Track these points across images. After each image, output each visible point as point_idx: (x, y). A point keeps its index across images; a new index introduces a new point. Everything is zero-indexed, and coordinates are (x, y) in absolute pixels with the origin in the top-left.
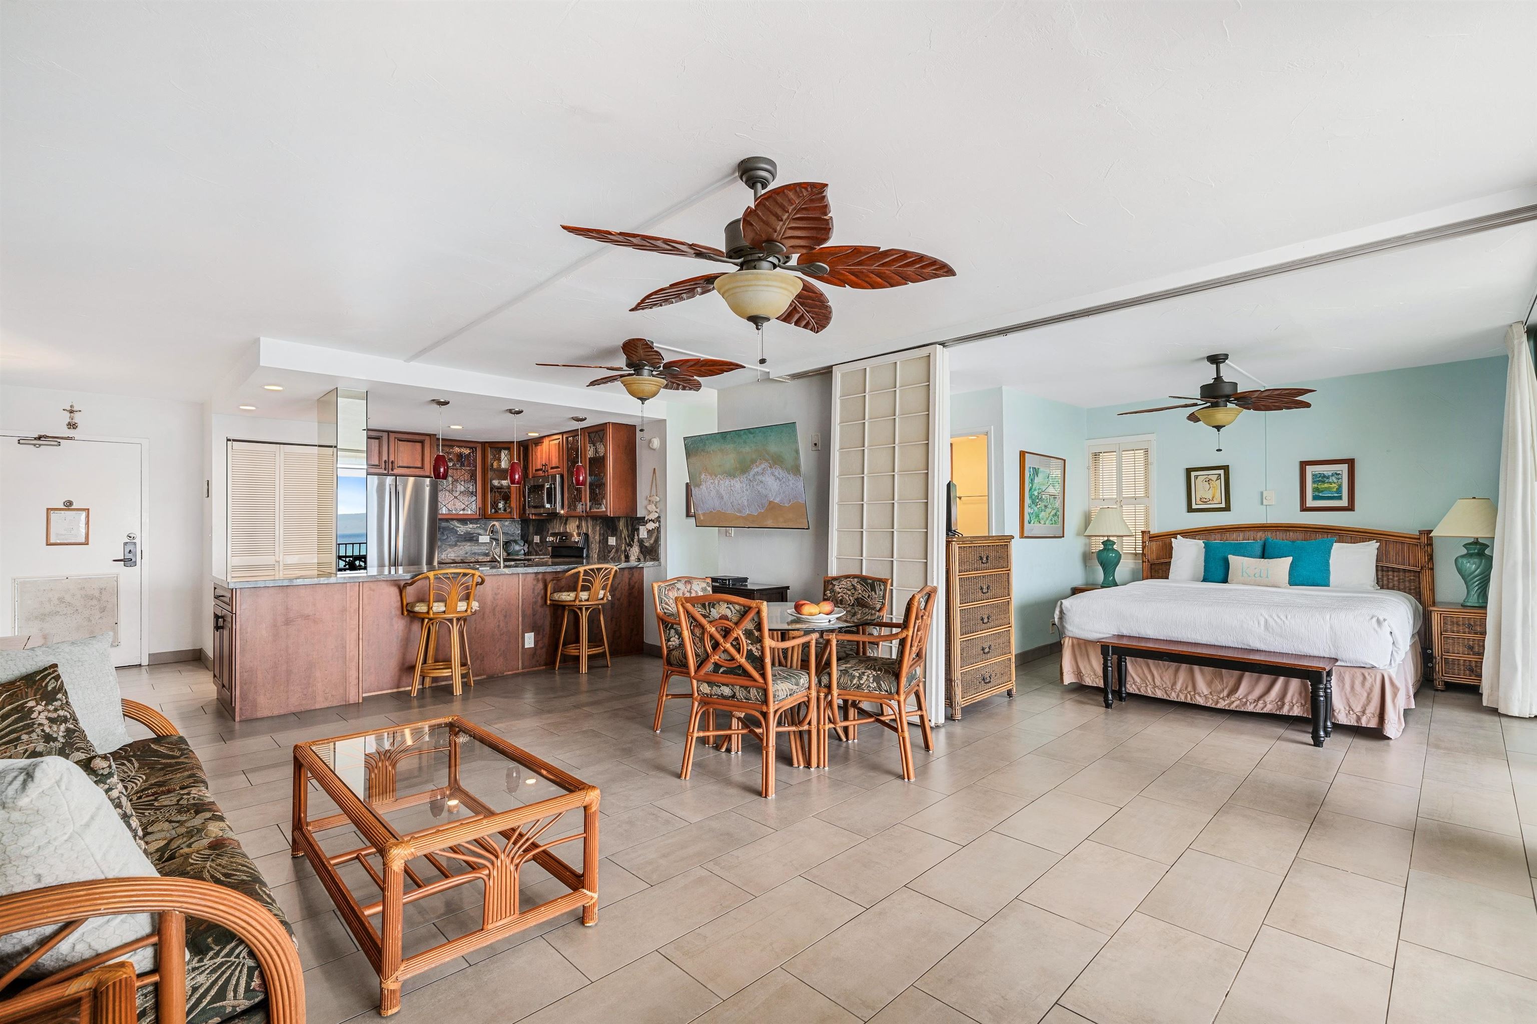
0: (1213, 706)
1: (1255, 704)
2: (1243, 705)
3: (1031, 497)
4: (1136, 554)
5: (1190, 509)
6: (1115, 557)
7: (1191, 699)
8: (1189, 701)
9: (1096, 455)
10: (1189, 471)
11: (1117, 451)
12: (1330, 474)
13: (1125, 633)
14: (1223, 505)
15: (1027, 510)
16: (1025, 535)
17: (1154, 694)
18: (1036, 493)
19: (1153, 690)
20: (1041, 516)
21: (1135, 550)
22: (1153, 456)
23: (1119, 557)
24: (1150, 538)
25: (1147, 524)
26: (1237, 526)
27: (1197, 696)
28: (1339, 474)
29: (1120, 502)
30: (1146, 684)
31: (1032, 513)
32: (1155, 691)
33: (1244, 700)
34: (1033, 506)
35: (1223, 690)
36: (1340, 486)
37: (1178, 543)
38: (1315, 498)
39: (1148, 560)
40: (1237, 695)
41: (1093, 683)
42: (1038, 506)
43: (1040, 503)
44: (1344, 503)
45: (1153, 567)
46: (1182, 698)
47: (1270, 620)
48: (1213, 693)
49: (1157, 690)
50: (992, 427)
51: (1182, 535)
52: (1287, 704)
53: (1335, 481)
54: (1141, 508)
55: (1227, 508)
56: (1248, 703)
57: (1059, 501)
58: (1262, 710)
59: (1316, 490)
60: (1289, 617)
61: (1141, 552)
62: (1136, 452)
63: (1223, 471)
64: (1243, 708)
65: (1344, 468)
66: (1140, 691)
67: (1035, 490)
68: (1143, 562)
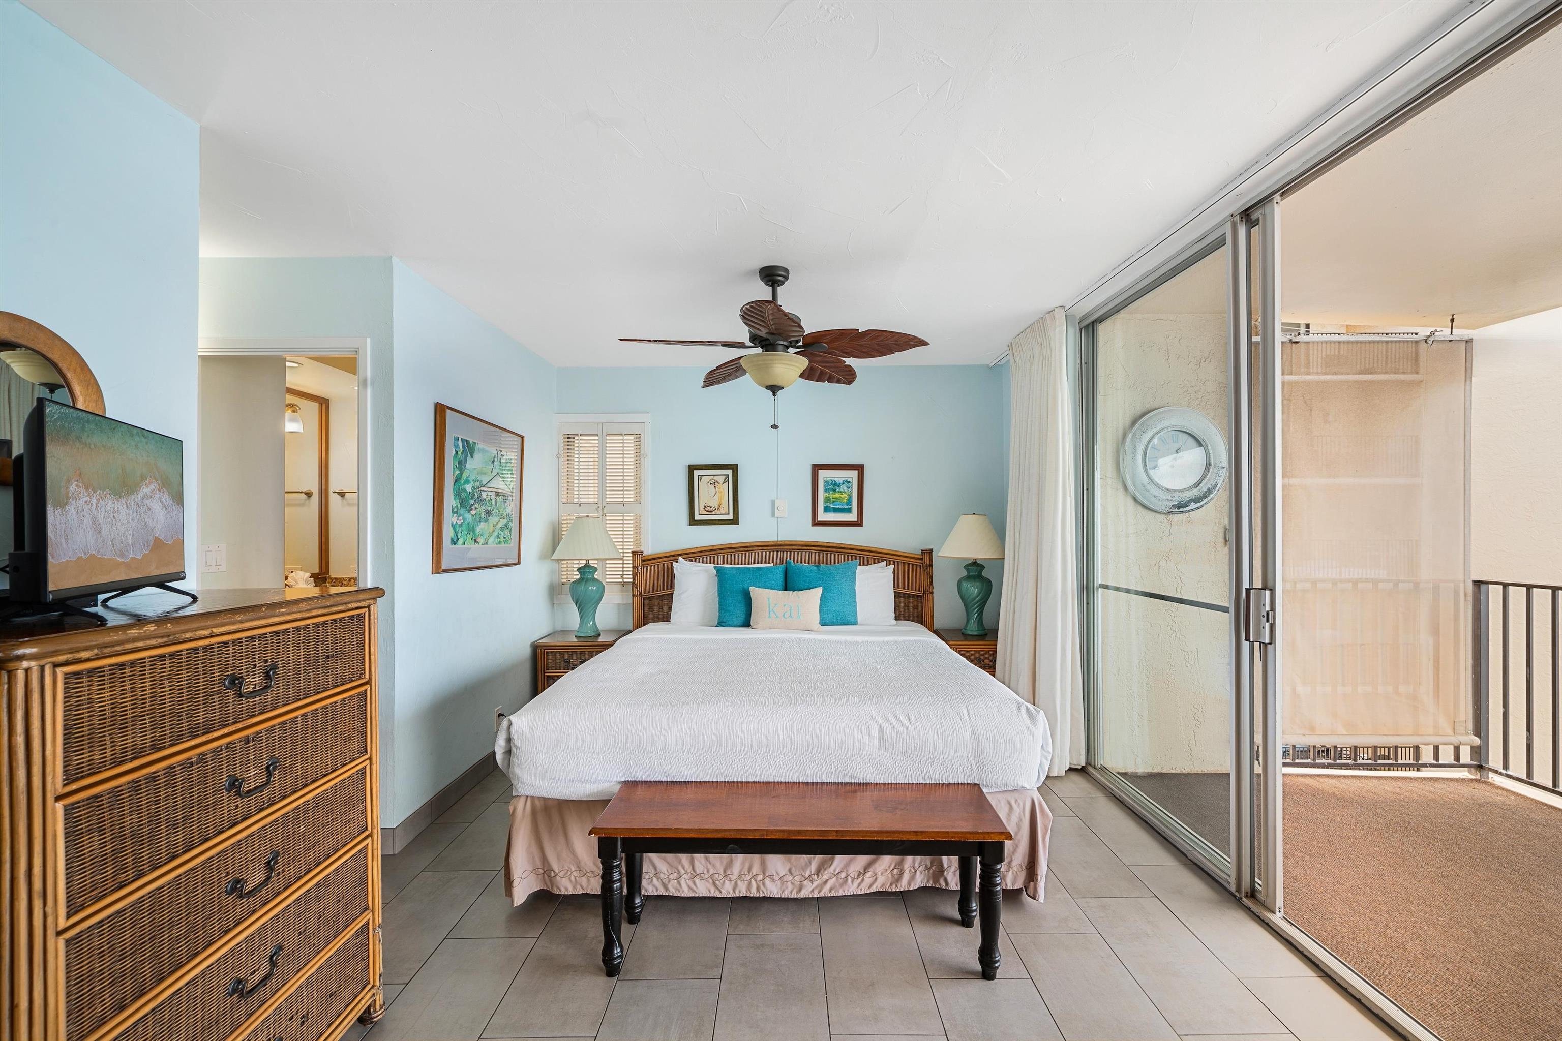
0: (794, 895)
1: (860, 880)
2: (842, 885)
3: (457, 494)
4: (624, 584)
5: (693, 522)
6: (597, 590)
7: (758, 889)
8: (754, 893)
9: (569, 438)
10: (692, 468)
11: (600, 434)
12: (841, 482)
13: (641, 777)
14: (730, 517)
15: (449, 518)
16: (444, 567)
17: (694, 891)
18: (469, 488)
19: (690, 883)
20: (478, 530)
21: (623, 578)
22: (647, 442)
23: (602, 589)
24: (643, 561)
25: (638, 541)
26: (748, 545)
27: (767, 881)
28: (850, 482)
29: (602, 508)
30: (679, 872)
31: (461, 525)
32: (694, 883)
33: (843, 875)
34: (462, 511)
35: (810, 863)
36: (850, 497)
37: (681, 568)
38: (827, 510)
39: (641, 593)
40: (831, 869)
41: (574, 888)
42: (473, 512)
43: (477, 506)
44: (853, 517)
45: (647, 602)
46: (742, 891)
47: (885, 726)
48: (793, 870)
49: (697, 881)
50: (368, 340)
51: (684, 556)
52: (907, 871)
53: (846, 490)
54: (630, 518)
55: (735, 521)
56: (850, 880)
57: (512, 505)
58: (870, 887)
59: (827, 500)
60: (913, 718)
61: (631, 580)
62: (625, 437)
63: (731, 470)
64: (841, 891)
65: (854, 474)
66: (667, 889)
67: (467, 482)
68: (633, 596)
